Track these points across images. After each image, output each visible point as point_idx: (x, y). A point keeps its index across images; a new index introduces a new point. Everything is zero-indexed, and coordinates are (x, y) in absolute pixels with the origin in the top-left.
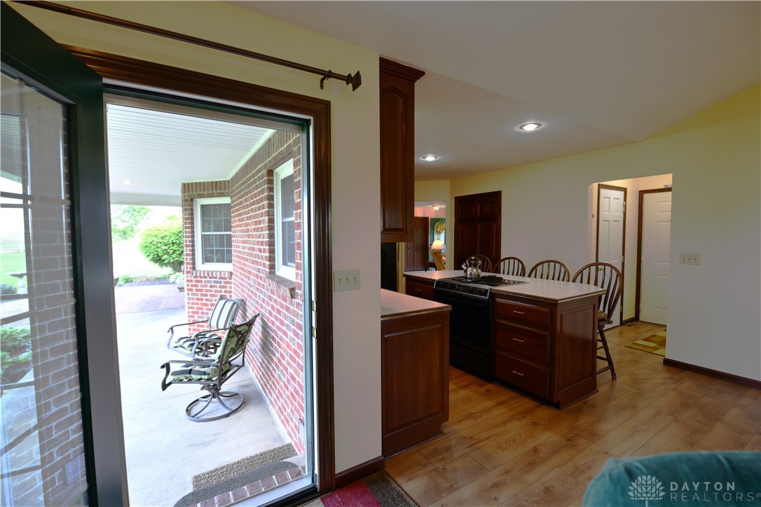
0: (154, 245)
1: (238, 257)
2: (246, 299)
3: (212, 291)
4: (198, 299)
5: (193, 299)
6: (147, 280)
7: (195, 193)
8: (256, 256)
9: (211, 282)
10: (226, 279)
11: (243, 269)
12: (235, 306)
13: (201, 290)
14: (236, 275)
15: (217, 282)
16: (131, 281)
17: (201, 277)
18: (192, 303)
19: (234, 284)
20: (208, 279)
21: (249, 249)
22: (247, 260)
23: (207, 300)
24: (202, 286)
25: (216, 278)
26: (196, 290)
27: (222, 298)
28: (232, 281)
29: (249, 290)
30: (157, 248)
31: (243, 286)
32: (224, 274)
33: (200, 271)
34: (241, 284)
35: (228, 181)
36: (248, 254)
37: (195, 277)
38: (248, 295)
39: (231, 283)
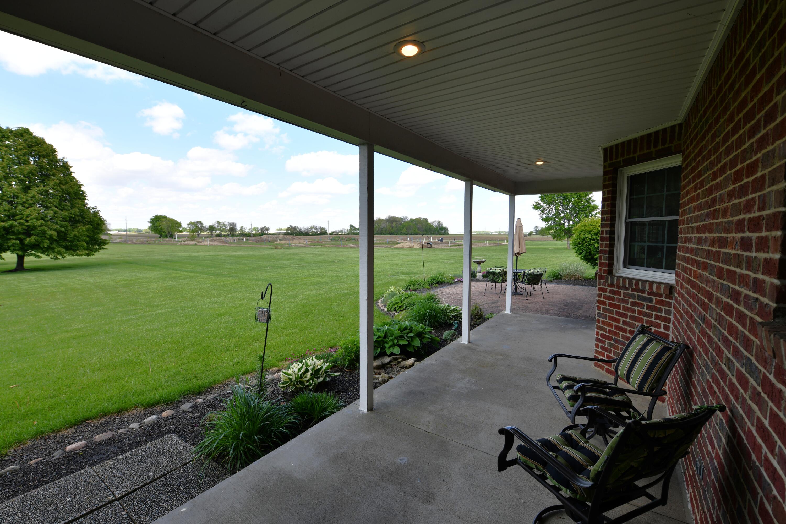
0: (586, 242)
1: (687, 260)
2: (695, 347)
3: (634, 311)
4: (612, 319)
5: (605, 317)
6: (576, 279)
7: (620, 159)
8: (728, 259)
9: (634, 296)
10: (661, 296)
11: (693, 285)
12: (667, 354)
13: (618, 307)
14: (679, 293)
15: (644, 299)
16: (561, 279)
17: (619, 287)
18: (603, 323)
19: (675, 308)
20: (630, 292)
21: (713, 242)
22: (705, 267)
23: (624, 323)
24: (619, 300)
25: (643, 292)
26: (611, 305)
27: (643, 331)
28: (673, 302)
29: (703, 332)
30: (590, 245)
31: (691, 317)
32: (658, 288)
33: (619, 277)
34: (687, 313)
35: (680, 125)
36: (708, 254)
37: (609, 286)
38: (699, 340)
39: (669, 305)
